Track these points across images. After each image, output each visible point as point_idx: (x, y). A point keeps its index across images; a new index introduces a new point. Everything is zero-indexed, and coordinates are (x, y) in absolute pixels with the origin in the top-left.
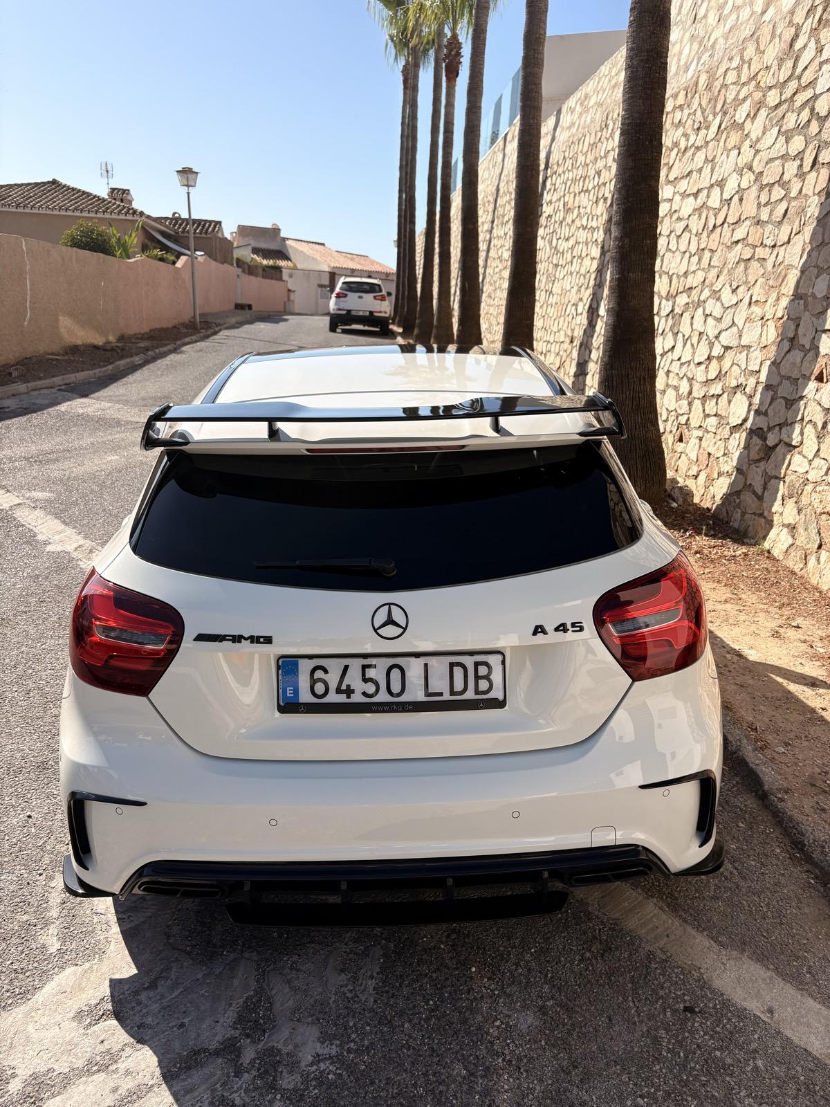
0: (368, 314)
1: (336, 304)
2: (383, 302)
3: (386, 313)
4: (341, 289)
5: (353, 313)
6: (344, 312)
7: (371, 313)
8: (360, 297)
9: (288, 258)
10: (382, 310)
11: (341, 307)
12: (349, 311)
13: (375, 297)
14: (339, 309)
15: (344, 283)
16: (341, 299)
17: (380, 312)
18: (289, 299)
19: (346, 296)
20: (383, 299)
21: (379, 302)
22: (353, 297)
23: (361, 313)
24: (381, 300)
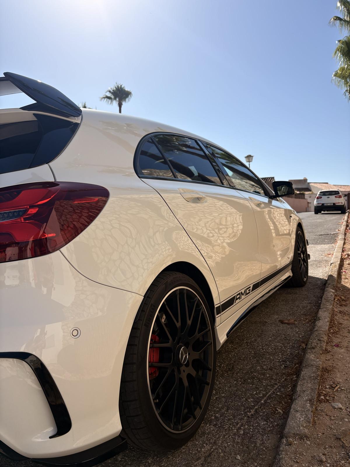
0: (332, 204)
1: (317, 202)
2: (340, 199)
3: (342, 203)
4: (319, 195)
5: (325, 205)
6: (321, 205)
7: (334, 204)
8: (328, 197)
9: (310, 190)
10: (340, 202)
11: (319, 203)
12: (323, 204)
13: (336, 197)
14: (318, 204)
15: (321, 192)
16: (319, 199)
17: (339, 203)
18: (308, 206)
19: (321, 198)
20: (340, 197)
21: (338, 199)
22: (324, 198)
23: (329, 205)
24: (339, 198)
